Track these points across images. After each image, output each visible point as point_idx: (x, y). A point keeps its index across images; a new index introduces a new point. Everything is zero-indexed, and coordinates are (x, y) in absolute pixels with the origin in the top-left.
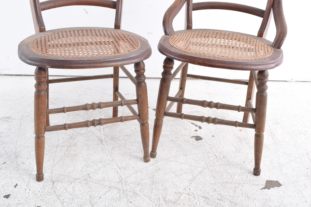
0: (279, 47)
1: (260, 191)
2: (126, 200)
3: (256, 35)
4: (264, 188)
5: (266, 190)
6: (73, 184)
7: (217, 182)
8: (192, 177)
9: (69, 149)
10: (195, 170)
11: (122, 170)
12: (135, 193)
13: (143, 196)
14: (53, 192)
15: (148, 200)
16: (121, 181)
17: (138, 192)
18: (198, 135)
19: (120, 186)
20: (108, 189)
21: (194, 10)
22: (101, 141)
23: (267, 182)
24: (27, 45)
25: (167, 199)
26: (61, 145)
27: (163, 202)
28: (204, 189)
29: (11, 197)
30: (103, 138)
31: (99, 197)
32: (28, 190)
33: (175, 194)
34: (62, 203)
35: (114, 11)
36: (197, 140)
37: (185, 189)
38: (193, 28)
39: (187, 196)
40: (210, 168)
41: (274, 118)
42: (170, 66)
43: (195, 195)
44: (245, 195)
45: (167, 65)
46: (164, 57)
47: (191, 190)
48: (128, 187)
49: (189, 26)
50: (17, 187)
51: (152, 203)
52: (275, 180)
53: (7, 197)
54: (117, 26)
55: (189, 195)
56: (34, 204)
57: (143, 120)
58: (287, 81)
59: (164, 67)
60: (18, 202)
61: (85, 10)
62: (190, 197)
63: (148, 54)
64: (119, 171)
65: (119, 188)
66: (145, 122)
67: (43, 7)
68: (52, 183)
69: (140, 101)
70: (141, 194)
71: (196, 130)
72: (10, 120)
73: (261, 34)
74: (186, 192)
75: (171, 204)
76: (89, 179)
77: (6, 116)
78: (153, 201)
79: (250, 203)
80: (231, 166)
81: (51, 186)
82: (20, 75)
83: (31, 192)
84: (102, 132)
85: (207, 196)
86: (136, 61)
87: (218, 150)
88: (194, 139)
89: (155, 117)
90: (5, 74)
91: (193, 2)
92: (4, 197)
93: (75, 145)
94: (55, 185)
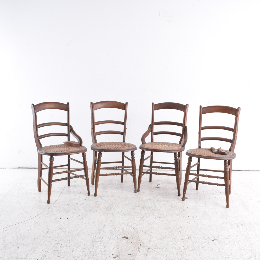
0: (184, 146)
3: (178, 143)
4: (181, 199)
6: (108, 197)
11: (126, 195)
12: (131, 199)
14: (101, 199)
19: (126, 198)
20: (121, 198)
21: (154, 135)
22: (117, 188)
24: (94, 146)
25: (143, 200)
30: (117, 187)
31: (118, 200)
32: (92, 198)
33: (146, 200)
34: (105, 201)
35: (123, 136)
38: (154, 142)
42: (143, 153)
45: (142, 153)
46: (142, 150)
49: (152, 141)
53: (85, 199)
54: (124, 141)
57: (134, 174)
59: (141, 154)
60: (89, 200)
63: (135, 149)
66: (135, 175)
67: (96, 134)
69: (133, 166)
73: (180, 143)
76: (114, 196)
86: (132, 150)
87: (166, 190)
88: (156, 188)
89: (139, 174)
91: (154, 132)
93: (106, 189)
94: (101, 197)
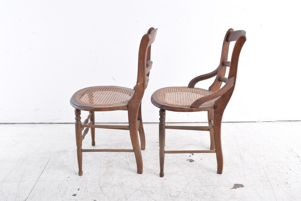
1: (230, 190)
2: (147, 196)
4: (233, 188)
5: (234, 189)
6: (113, 188)
7: (203, 185)
8: (187, 183)
9: (108, 169)
10: (189, 179)
11: (143, 180)
12: (152, 192)
13: (157, 194)
14: (101, 192)
15: (160, 196)
16: (143, 186)
17: (153, 192)
18: (191, 159)
19: (142, 189)
20: (135, 190)
22: (128, 163)
23: (235, 185)
25: (172, 195)
26: (103, 167)
27: (169, 197)
28: (194, 190)
29: (77, 195)
30: (129, 162)
31: (130, 195)
32: (86, 192)
33: (176, 192)
34: (108, 198)
36: (190, 161)
37: (183, 190)
39: (184, 193)
40: (199, 178)
41: (244, 147)
43: (189, 193)
44: (220, 192)
47: (187, 190)
48: (147, 189)
50: (79, 190)
51: (163, 197)
52: (240, 184)
53: (75, 195)
55: (185, 192)
56: (92, 199)
58: (256, 122)
60: (81, 198)
61: (113, 78)
62: (186, 194)
64: (141, 181)
65: (142, 190)
68: (100, 188)
70: (156, 193)
71: (190, 156)
72: (67, 152)
74: (184, 191)
75: (174, 197)
76: (123, 185)
77: (63, 150)
78: (163, 196)
79: (223, 196)
80: (212, 177)
81: (100, 189)
82: (67, 123)
83: (88, 193)
84: (128, 159)
85: (197, 193)
87: (204, 167)
88: (189, 161)
90: (57, 122)
92: (73, 195)
93: (112, 166)
94: (102, 189)
